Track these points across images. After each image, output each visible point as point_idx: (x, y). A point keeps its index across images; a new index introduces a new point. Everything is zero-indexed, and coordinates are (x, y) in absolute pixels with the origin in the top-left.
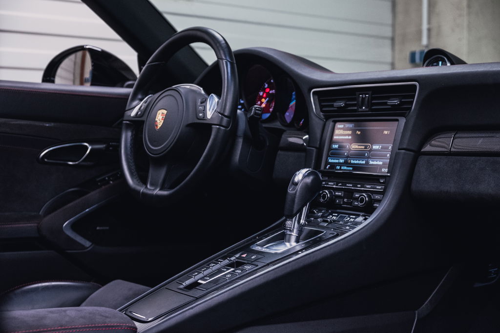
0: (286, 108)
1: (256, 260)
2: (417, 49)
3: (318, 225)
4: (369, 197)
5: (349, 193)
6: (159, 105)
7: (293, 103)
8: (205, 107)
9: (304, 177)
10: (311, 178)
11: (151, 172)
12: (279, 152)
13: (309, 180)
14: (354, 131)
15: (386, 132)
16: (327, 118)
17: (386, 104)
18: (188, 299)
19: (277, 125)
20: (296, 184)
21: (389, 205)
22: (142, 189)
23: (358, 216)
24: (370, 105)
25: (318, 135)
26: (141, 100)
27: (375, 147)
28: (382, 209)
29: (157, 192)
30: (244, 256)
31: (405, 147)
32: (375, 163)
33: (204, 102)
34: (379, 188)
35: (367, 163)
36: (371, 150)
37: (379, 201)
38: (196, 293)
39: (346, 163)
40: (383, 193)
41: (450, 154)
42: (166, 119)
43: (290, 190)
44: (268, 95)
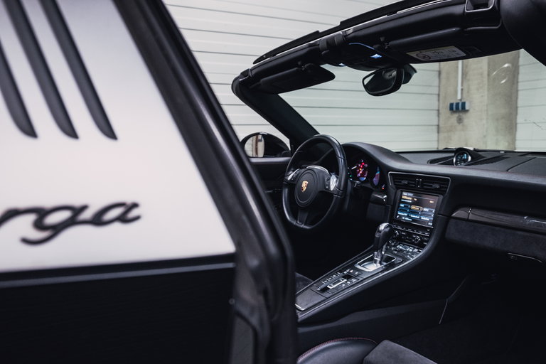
0: (374, 176)
1: (358, 275)
2: (454, 102)
3: (392, 252)
4: (421, 238)
5: (410, 234)
6: (304, 177)
7: (378, 173)
8: (329, 183)
9: (385, 228)
10: (388, 229)
11: (300, 215)
12: (370, 204)
13: (387, 230)
14: (413, 198)
15: (431, 202)
16: (397, 188)
17: (431, 186)
18: (323, 298)
19: (369, 185)
20: (380, 232)
21: (433, 245)
22: (295, 223)
23: (415, 248)
24: (422, 185)
25: (393, 198)
26: (294, 171)
27: (425, 210)
28: (428, 247)
29: (303, 226)
30: (351, 271)
31: (442, 213)
32: (425, 219)
33: (329, 180)
34: (427, 234)
35: (420, 218)
36: (422, 211)
37: (427, 242)
38: (327, 295)
39: (408, 216)
40: (429, 238)
41: (468, 220)
42: (307, 186)
43: (377, 235)
44: (364, 167)
